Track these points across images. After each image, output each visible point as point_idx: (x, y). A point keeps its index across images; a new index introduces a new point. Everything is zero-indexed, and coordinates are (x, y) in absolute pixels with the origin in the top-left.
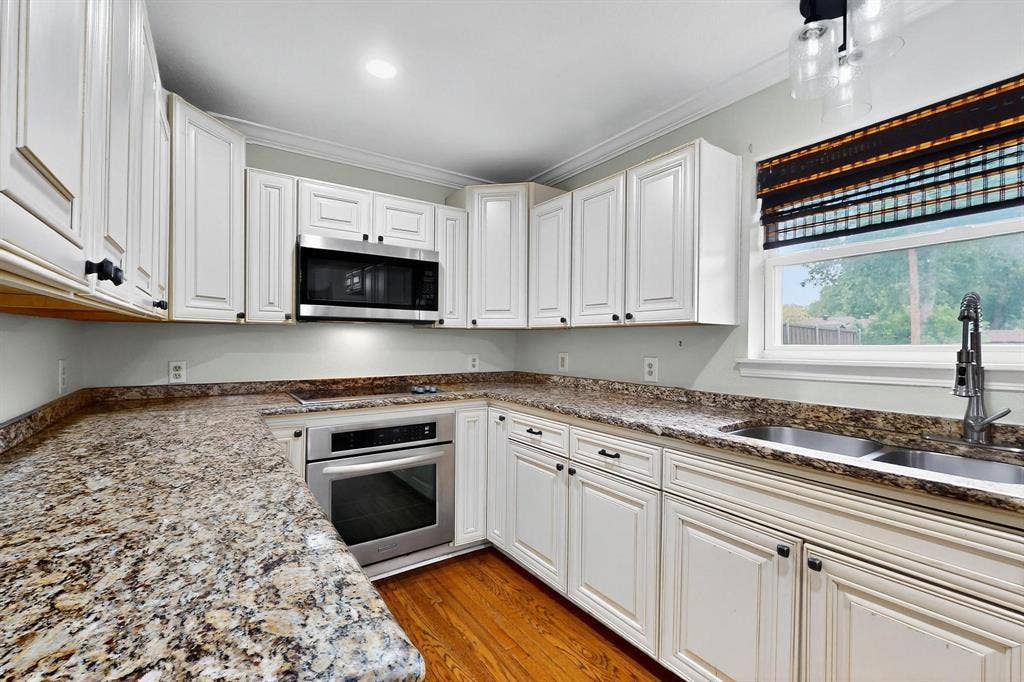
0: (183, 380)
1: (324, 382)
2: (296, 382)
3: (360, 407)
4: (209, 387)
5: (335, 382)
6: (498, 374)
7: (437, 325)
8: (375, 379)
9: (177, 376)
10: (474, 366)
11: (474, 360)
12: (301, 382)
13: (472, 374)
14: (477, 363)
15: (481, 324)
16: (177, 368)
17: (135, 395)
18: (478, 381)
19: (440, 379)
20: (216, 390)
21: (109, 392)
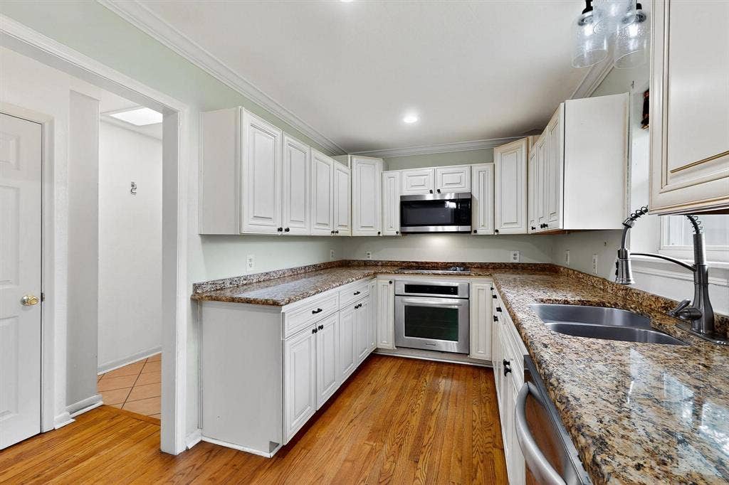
0: (370, 259)
1: (422, 263)
2: (410, 262)
3: (417, 274)
4: (378, 262)
5: (427, 263)
6: (535, 265)
7: (473, 233)
8: (448, 263)
9: (369, 257)
10: (515, 259)
11: (515, 255)
12: (413, 262)
13: (512, 264)
14: (518, 256)
15: (501, 232)
16: (369, 254)
17: (356, 263)
18: (517, 269)
19: (488, 265)
20: (380, 263)
21: (349, 261)
